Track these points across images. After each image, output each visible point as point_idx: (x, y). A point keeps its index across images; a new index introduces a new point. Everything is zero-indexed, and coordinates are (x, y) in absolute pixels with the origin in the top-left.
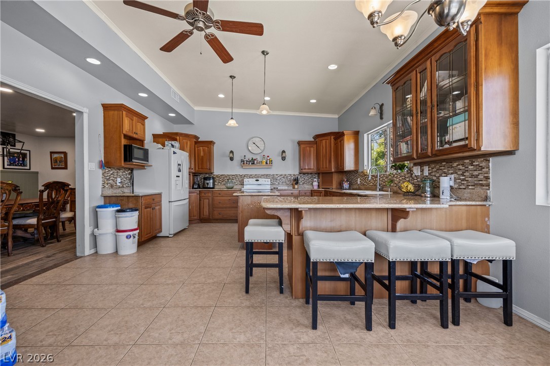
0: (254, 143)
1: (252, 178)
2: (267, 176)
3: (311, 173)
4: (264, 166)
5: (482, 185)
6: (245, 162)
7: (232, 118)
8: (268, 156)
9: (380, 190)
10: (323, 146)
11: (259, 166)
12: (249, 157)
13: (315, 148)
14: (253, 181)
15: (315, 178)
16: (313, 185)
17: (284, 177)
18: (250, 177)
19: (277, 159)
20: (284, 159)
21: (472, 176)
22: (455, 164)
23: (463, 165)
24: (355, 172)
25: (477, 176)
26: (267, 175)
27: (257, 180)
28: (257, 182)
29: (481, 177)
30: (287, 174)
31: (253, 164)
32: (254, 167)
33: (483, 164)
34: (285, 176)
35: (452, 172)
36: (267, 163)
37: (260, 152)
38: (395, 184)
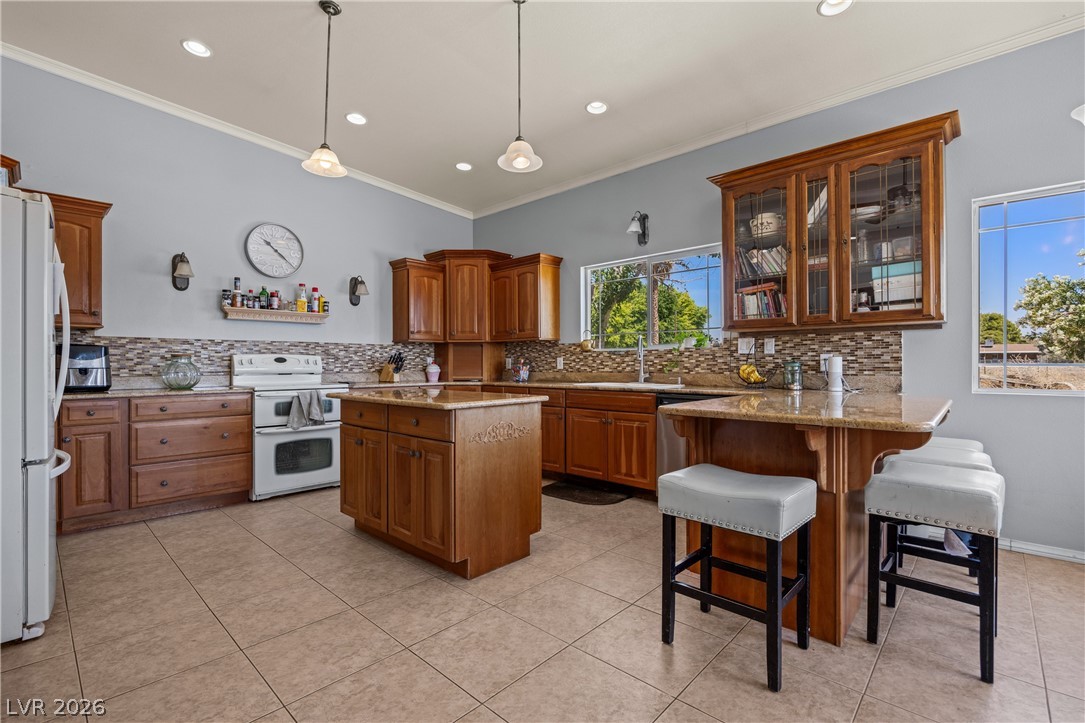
0: (268, 244)
1: (260, 352)
2: (307, 348)
3: (421, 344)
4: (301, 317)
5: (888, 369)
6: (239, 299)
7: (324, 146)
8: (315, 290)
9: (646, 380)
10: (463, 280)
11: (287, 315)
12: (251, 283)
13: (441, 282)
14: (266, 362)
15: (428, 355)
16: (426, 374)
17: (356, 353)
18: (257, 348)
19: (339, 300)
20: (355, 300)
21: (870, 356)
22: (836, 338)
23: (852, 339)
24: (554, 343)
25: (879, 356)
26: (308, 344)
27: (280, 360)
28: (281, 367)
29: (886, 357)
30: (364, 343)
31: (269, 306)
32: (268, 318)
33: (891, 340)
34: (359, 349)
35: (829, 349)
36: (310, 309)
37: (290, 270)
38: (686, 368)
